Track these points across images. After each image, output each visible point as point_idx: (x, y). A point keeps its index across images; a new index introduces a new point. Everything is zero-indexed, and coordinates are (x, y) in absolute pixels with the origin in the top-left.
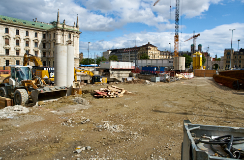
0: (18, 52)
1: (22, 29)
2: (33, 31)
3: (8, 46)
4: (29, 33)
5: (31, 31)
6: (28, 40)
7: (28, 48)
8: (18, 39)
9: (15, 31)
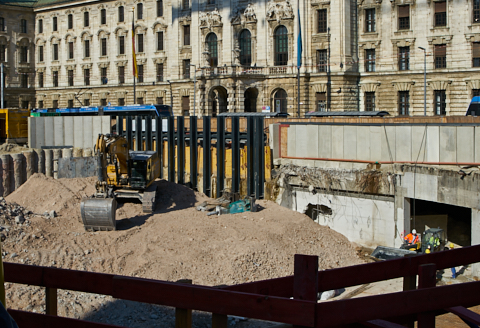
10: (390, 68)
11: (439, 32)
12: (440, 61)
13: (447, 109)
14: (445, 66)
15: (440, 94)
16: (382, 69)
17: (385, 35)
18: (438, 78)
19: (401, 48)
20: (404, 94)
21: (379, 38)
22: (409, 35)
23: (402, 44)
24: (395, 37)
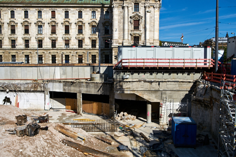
0: (67, 42)
1: (72, 9)
2: (88, 9)
3: (54, 36)
4: (83, 14)
5: (85, 9)
6: (80, 24)
7: (81, 36)
8: (67, 24)
9: (64, 14)
10: (8, 47)
11: (26, 36)
12: (27, 45)
13: (30, 61)
14: (29, 47)
15: (27, 56)
16: (5, 47)
17: (6, 35)
18: (26, 51)
19: (12, 40)
20: (14, 56)
21: (3, 36)
22: (15, 36)
23: (13, 39)
24: (9, 36)
